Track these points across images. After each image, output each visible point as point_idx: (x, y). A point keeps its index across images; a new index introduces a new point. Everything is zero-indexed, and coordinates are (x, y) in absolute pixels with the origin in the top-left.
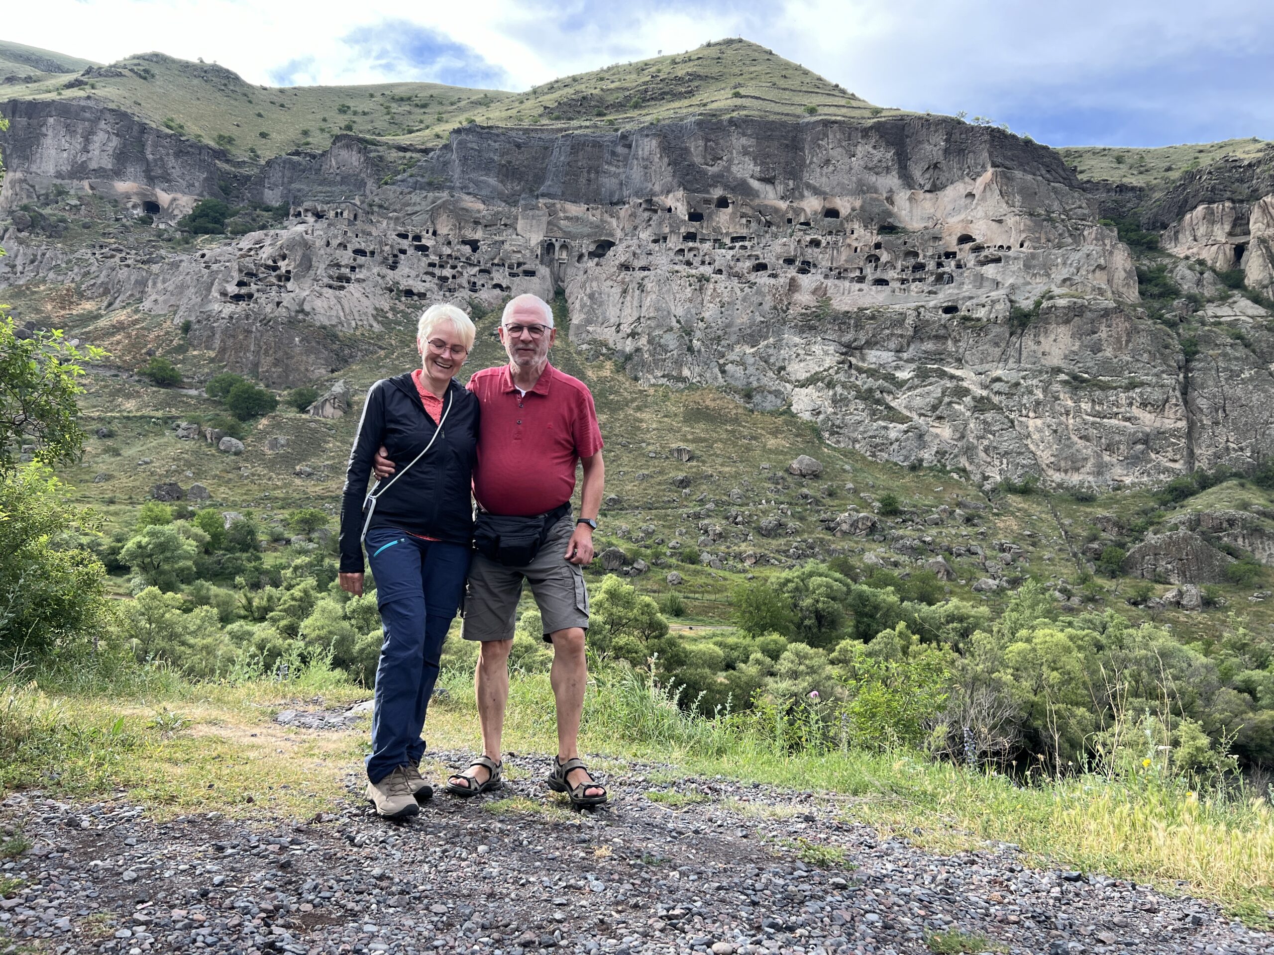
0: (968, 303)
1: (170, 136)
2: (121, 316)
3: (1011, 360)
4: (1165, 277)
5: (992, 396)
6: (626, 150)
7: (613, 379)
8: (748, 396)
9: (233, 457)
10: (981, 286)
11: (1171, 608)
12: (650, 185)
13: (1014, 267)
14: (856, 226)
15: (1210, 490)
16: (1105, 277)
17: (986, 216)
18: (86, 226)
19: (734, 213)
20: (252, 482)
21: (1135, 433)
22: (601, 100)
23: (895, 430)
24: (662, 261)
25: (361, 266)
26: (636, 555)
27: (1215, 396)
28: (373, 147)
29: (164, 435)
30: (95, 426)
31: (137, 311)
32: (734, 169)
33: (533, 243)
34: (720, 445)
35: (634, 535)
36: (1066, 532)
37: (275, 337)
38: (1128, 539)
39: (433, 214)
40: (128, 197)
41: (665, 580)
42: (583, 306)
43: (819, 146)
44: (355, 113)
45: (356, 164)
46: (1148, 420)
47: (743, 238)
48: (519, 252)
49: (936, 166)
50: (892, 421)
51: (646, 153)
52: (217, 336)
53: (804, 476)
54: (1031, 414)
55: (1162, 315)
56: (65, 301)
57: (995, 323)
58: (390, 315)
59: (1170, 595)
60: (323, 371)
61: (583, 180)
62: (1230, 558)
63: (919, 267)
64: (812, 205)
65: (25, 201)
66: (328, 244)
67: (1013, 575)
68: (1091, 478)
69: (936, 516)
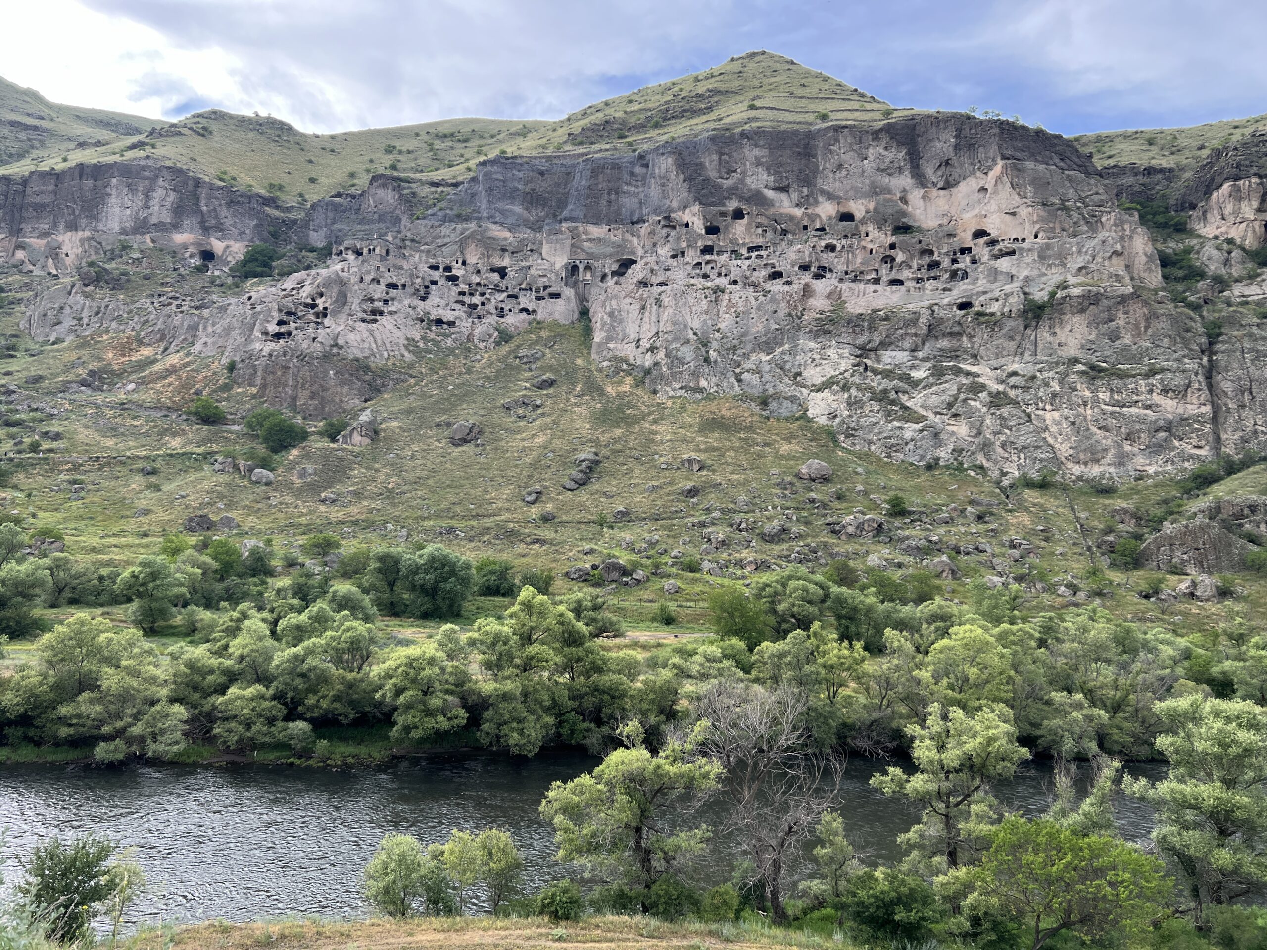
0: (982, 299)
1: (222, 188)
2: (174, 359)
3: (1027, 353)
4: (1190, 260)
5: (1008, 390)
6: (644, 170)
7: (631, 394)
8: (764, 403)
9: (264, 488)
10: (995, 281)
11: (1184, 599)
12: (668, 202)
13: (1028, 259)
14: (870, 228)
15: (1235, 476)
16: (1122, 263)
17: (1000, 210)
18: (147, 278)
19: (749, 224)
20: (280, 511)
21: (1157, 420)
22: (624, 123)
23: (910, 430)
24: (680, 275)
25: (393, 299)
26: (635, 565)
27: (1240, 378)
28: (407, 185)
29: (203, 469)
30: (140, 464)
31: (188, 354)
32: (748, 180)
33: (558, 266)
34: (732, 453)
35: (637, 546)
36: (1082, 526)
37: (311, 371)
38: (1146, 530)
39: (462, 245)
40: (185, 247)
41: (662, 589)
42: (603, 324)
43: (831, 152)
44: (400, 152)
45: (392, 201)
46: (1170, 406)
47: (759, 248)
48: (545, 276)
49: (947, 163)
50: (907, 421)
51: (663, 171)
52: (259, 373)
53: (814, 481)
54: (1048, 407)
55: (1186, 298)
56: (125, 349)
57: (1010, 317)
58: (421, 345)
59: (1184, 586)
60: (357, 401)
61: (603, 203)
62: (1251, 546)
63: (934, 265)
64: (826, 210)
65: (93, 258)
66: (362, 280)
67: (1020, 571)
68: (1112, 469)
69: (946, 515)
